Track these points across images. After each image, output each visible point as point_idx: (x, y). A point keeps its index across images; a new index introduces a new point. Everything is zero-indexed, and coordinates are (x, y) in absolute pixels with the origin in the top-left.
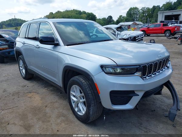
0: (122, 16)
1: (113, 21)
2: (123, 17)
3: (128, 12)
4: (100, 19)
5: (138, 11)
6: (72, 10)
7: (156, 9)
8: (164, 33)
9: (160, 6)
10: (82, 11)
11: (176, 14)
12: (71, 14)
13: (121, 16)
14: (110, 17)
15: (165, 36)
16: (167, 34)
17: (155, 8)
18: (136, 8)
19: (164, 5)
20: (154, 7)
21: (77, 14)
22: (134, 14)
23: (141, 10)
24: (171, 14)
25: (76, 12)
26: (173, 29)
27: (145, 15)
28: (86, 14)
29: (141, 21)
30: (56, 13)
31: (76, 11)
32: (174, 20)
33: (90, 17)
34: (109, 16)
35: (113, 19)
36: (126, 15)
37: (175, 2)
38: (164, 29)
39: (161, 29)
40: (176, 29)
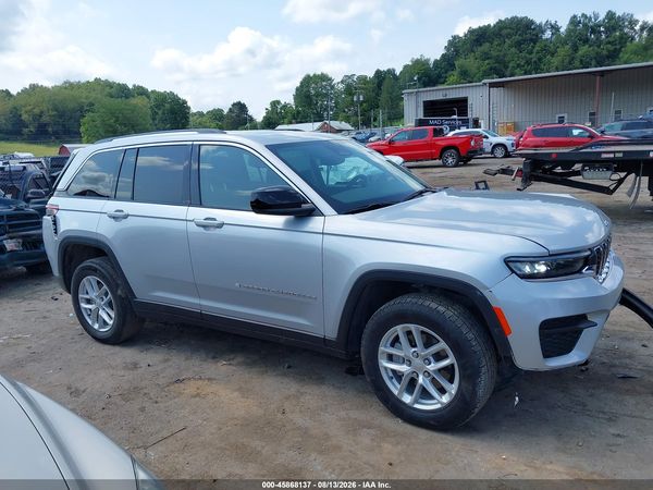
0: (278, 102)
1: (251, 119)
2: (285, 106)
3: (297, 89)
4: (201, 114)
5: (332, 87)
6: (92, 80)
7: (387, 81)
8: (440, 158)
9: (394, 70)
10: (131, 87)
11: (454, 97)
12: (87, 98)
13: (275, 104)
14: (240, 108)
15: (444, 166)
16: (450, 160)
17: (384, 79)
18: (324, 78)
19: (406, 67)
20: (378, 73)
21: (112, 97)
22: (317, 95)
23: (342, 82)
24: (441, 98)
25: (107, 89)
26: (464, 143)
27: (359, 98)
28: (148, 97)
29: (347, 120)
30: (25, 91)
31: (109, 85)
32: (455, 117)
33: (167, 106)
34: (234, 105)
35: (250, 113)
36: (295, 99)
37: (436, 61)
38: (439, 143)
39: (431, 145)
40: (472, 143)
